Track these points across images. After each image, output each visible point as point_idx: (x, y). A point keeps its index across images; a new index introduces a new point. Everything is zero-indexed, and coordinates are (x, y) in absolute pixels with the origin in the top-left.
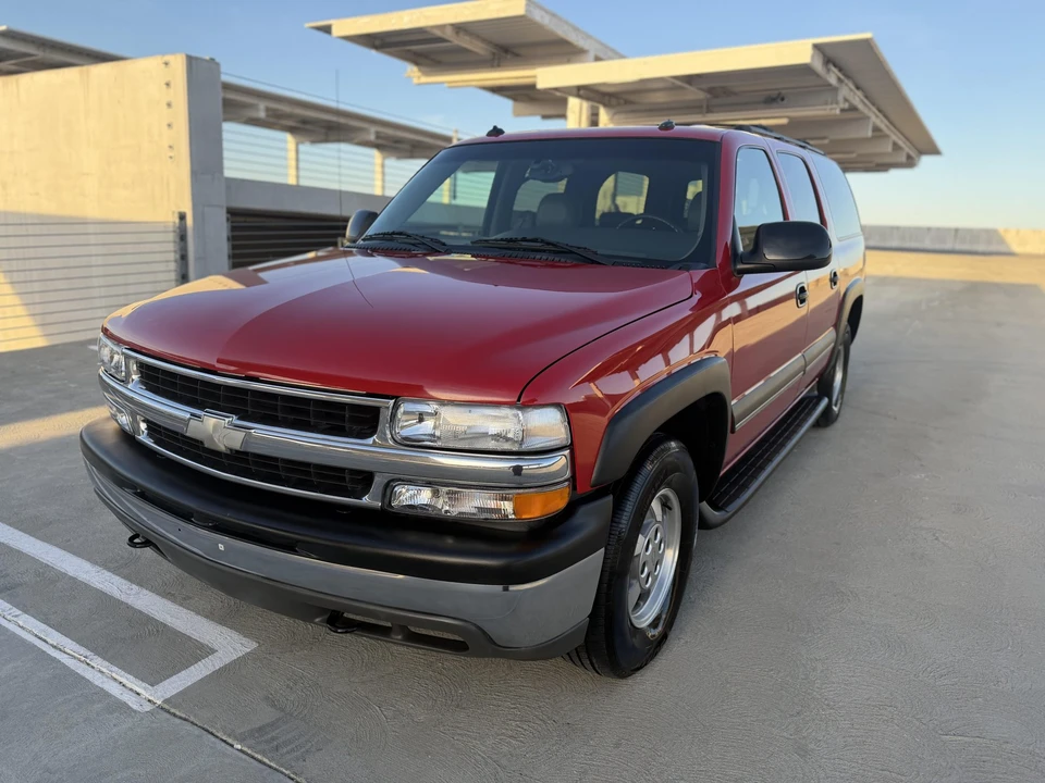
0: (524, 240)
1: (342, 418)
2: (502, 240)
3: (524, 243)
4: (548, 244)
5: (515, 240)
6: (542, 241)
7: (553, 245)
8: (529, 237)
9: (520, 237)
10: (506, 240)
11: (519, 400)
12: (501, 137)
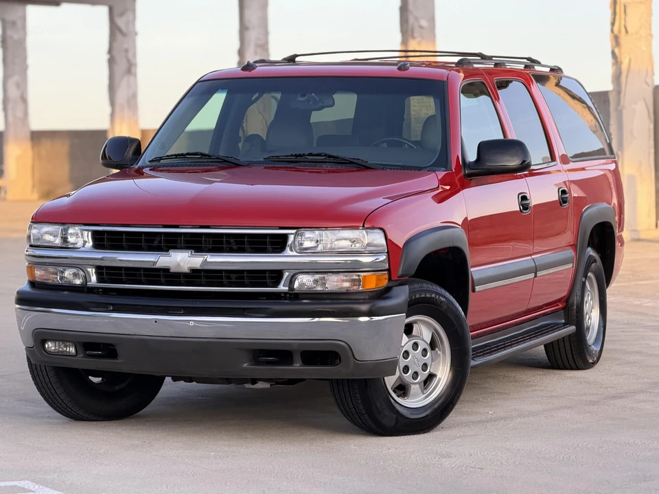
0: (310, 154)
1: (265, 243)
2: (292, 155)
3: (309, 157)
4: (330, 156)
5: (304, 155)
6: (326, 155)
7: (333, 157)
8: (314, 153)
9: (307, 153)
10: (296, 156)
11: (363, 226)
12: (253, 73)
